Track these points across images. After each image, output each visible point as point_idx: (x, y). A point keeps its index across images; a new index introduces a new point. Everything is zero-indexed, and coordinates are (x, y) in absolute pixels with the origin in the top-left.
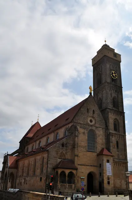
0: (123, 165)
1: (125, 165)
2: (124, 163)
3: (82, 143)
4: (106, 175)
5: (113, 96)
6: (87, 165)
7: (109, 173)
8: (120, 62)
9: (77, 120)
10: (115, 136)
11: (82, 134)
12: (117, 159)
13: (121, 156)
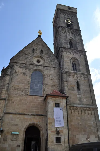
0: (90, 112)
1: (93, 112)
2: (91, 109)
3: (20, 84)
4: (53, 126)
5: (68, 37)
6: (24, 114)
7: (58, 123)
8: (77, 13)
9: (17, 60)
10: (73, 76)
11: (22, 75)
12: (79, 104)
13: (85, 100)
